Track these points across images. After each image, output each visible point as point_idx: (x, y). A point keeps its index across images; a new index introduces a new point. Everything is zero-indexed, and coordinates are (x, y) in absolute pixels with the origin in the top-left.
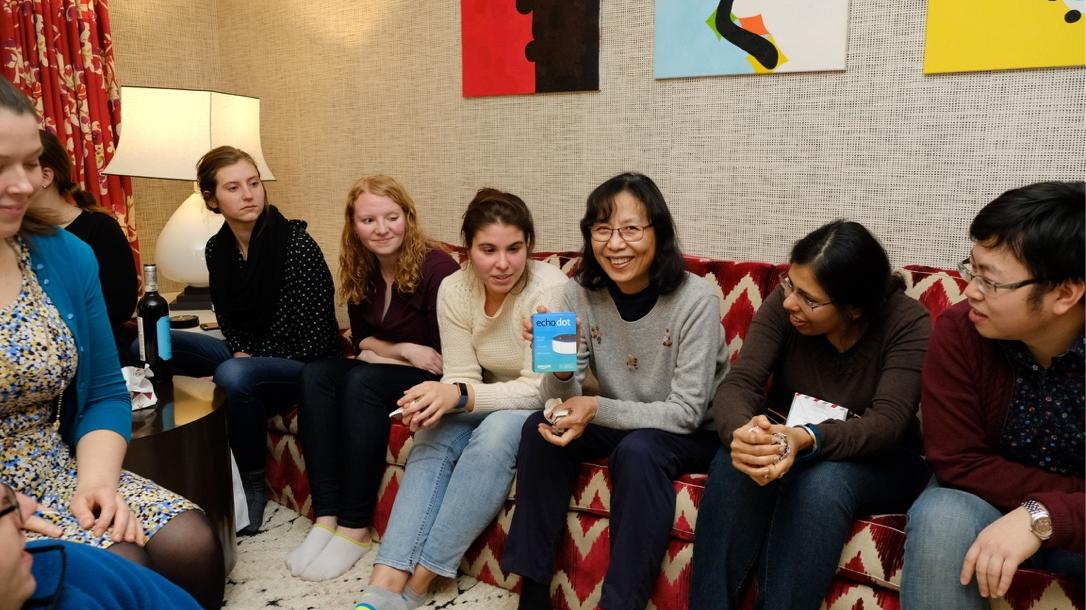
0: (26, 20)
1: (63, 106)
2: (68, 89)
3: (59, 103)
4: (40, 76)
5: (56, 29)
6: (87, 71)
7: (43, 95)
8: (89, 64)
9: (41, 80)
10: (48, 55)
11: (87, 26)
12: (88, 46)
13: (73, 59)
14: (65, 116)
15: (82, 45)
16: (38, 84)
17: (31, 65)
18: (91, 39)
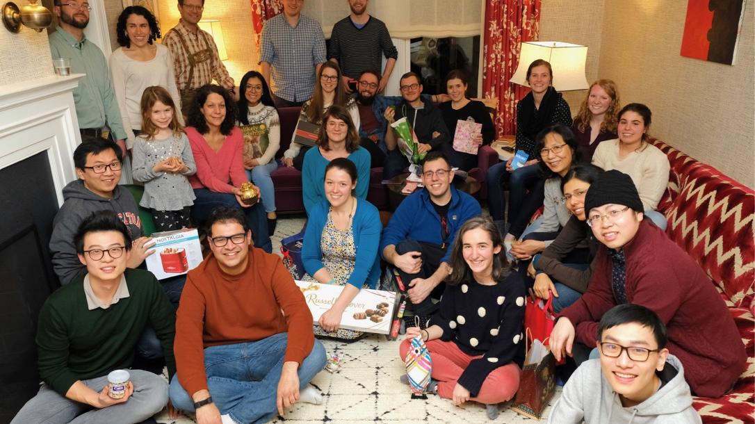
0: (500, 7)
1: (510, 45)
2: (513, 37)
3: (508, 44)
4: (502, 33)
7: (502, 41)
9: (502, 34)
10: (508, 24)
11: (526, 7)
12: (525, 17)
13: (518, 23)
14: (510, 50)
15: (522, 16)
16: (501, 36)
17: (499, 28)
18: (527, 13)
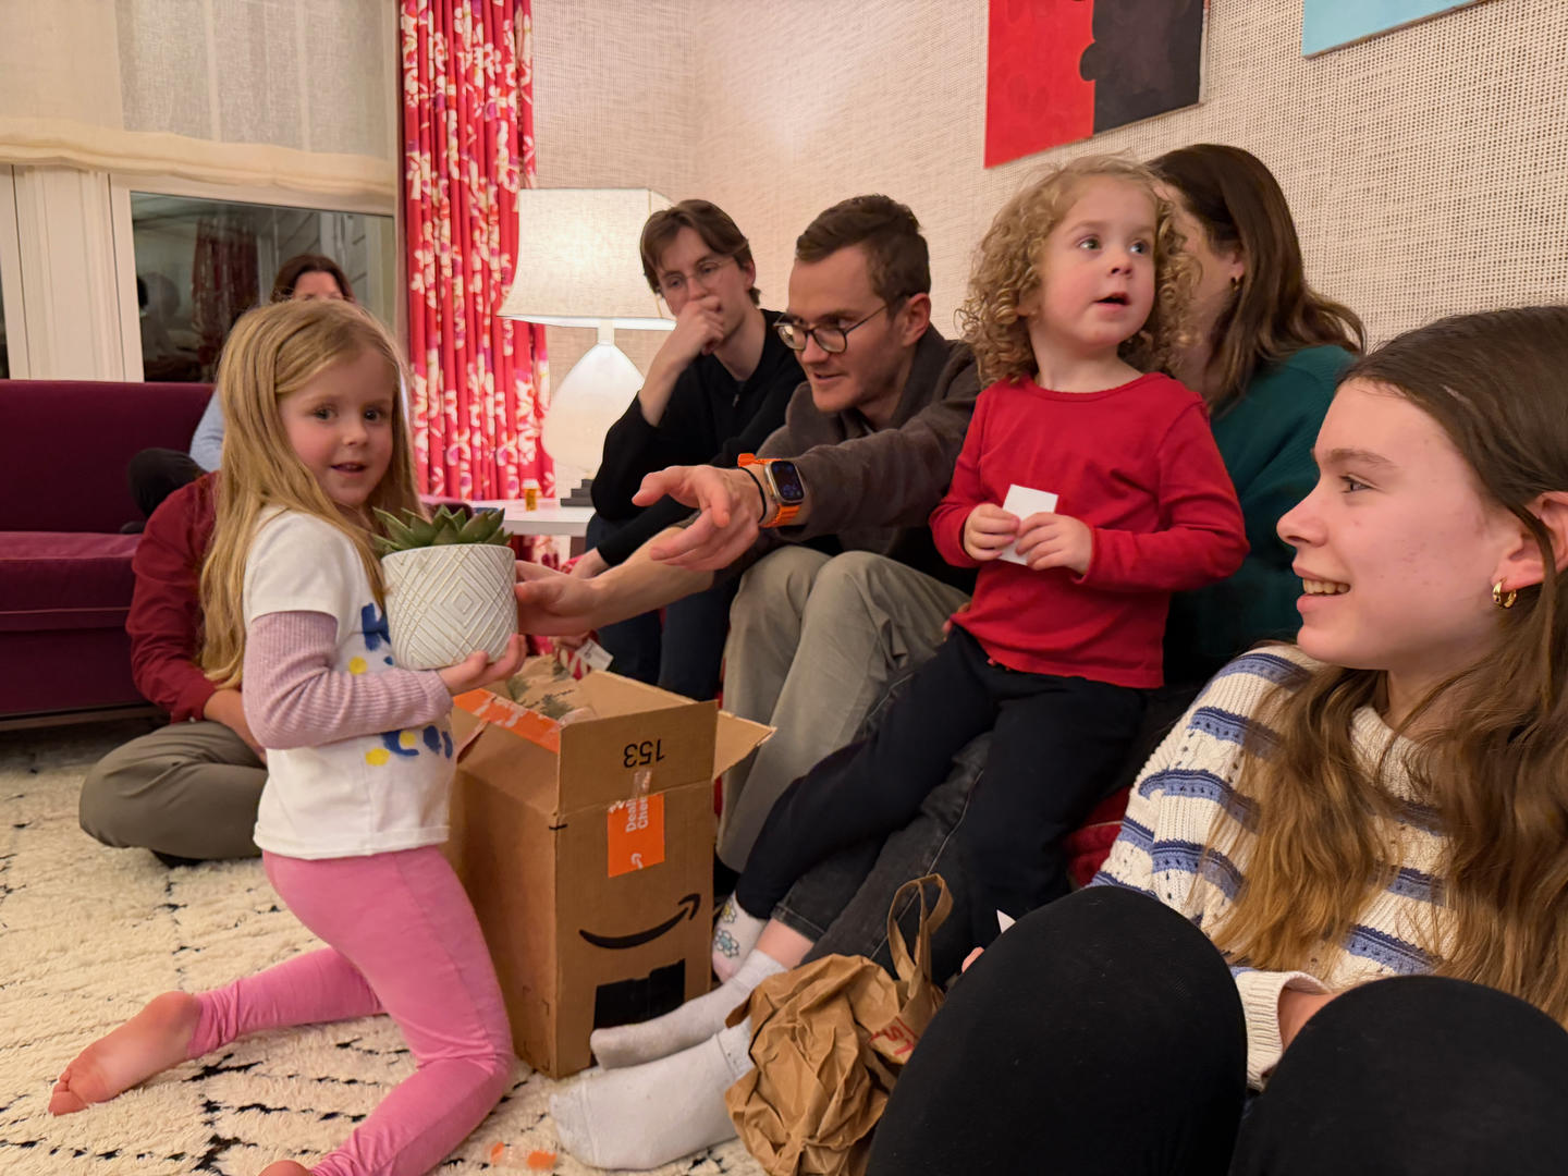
5: (470, 129)
6: (500, 186)
8: (503, 177)
